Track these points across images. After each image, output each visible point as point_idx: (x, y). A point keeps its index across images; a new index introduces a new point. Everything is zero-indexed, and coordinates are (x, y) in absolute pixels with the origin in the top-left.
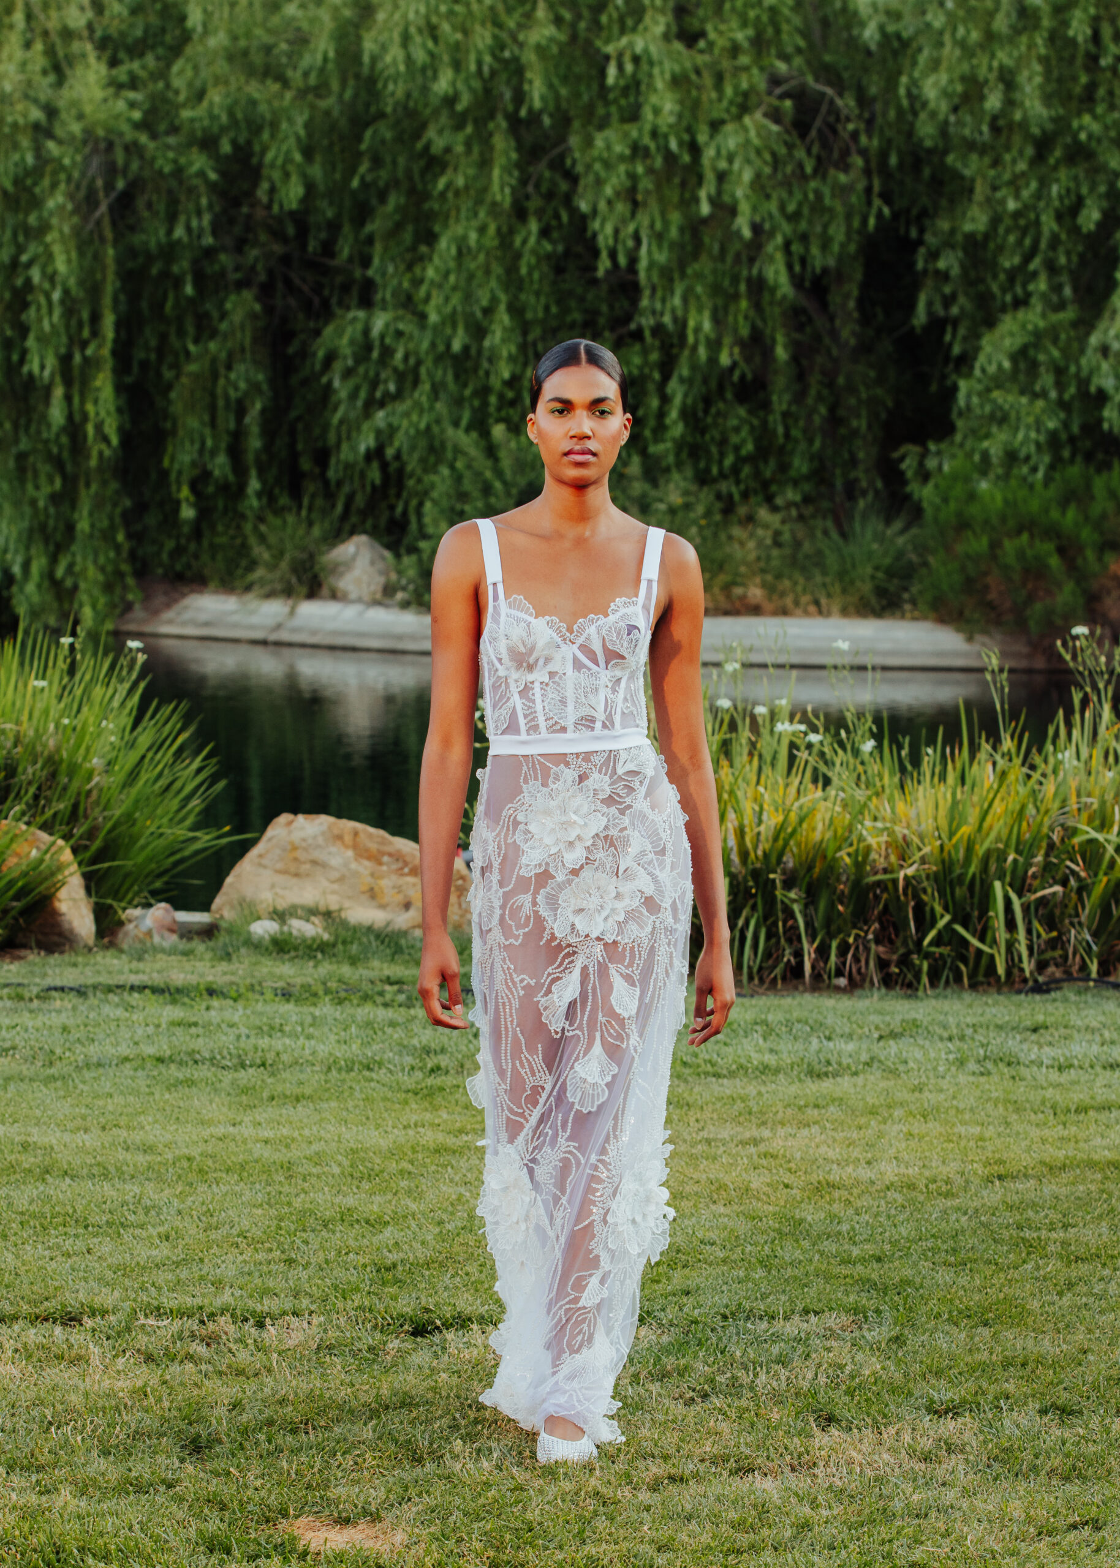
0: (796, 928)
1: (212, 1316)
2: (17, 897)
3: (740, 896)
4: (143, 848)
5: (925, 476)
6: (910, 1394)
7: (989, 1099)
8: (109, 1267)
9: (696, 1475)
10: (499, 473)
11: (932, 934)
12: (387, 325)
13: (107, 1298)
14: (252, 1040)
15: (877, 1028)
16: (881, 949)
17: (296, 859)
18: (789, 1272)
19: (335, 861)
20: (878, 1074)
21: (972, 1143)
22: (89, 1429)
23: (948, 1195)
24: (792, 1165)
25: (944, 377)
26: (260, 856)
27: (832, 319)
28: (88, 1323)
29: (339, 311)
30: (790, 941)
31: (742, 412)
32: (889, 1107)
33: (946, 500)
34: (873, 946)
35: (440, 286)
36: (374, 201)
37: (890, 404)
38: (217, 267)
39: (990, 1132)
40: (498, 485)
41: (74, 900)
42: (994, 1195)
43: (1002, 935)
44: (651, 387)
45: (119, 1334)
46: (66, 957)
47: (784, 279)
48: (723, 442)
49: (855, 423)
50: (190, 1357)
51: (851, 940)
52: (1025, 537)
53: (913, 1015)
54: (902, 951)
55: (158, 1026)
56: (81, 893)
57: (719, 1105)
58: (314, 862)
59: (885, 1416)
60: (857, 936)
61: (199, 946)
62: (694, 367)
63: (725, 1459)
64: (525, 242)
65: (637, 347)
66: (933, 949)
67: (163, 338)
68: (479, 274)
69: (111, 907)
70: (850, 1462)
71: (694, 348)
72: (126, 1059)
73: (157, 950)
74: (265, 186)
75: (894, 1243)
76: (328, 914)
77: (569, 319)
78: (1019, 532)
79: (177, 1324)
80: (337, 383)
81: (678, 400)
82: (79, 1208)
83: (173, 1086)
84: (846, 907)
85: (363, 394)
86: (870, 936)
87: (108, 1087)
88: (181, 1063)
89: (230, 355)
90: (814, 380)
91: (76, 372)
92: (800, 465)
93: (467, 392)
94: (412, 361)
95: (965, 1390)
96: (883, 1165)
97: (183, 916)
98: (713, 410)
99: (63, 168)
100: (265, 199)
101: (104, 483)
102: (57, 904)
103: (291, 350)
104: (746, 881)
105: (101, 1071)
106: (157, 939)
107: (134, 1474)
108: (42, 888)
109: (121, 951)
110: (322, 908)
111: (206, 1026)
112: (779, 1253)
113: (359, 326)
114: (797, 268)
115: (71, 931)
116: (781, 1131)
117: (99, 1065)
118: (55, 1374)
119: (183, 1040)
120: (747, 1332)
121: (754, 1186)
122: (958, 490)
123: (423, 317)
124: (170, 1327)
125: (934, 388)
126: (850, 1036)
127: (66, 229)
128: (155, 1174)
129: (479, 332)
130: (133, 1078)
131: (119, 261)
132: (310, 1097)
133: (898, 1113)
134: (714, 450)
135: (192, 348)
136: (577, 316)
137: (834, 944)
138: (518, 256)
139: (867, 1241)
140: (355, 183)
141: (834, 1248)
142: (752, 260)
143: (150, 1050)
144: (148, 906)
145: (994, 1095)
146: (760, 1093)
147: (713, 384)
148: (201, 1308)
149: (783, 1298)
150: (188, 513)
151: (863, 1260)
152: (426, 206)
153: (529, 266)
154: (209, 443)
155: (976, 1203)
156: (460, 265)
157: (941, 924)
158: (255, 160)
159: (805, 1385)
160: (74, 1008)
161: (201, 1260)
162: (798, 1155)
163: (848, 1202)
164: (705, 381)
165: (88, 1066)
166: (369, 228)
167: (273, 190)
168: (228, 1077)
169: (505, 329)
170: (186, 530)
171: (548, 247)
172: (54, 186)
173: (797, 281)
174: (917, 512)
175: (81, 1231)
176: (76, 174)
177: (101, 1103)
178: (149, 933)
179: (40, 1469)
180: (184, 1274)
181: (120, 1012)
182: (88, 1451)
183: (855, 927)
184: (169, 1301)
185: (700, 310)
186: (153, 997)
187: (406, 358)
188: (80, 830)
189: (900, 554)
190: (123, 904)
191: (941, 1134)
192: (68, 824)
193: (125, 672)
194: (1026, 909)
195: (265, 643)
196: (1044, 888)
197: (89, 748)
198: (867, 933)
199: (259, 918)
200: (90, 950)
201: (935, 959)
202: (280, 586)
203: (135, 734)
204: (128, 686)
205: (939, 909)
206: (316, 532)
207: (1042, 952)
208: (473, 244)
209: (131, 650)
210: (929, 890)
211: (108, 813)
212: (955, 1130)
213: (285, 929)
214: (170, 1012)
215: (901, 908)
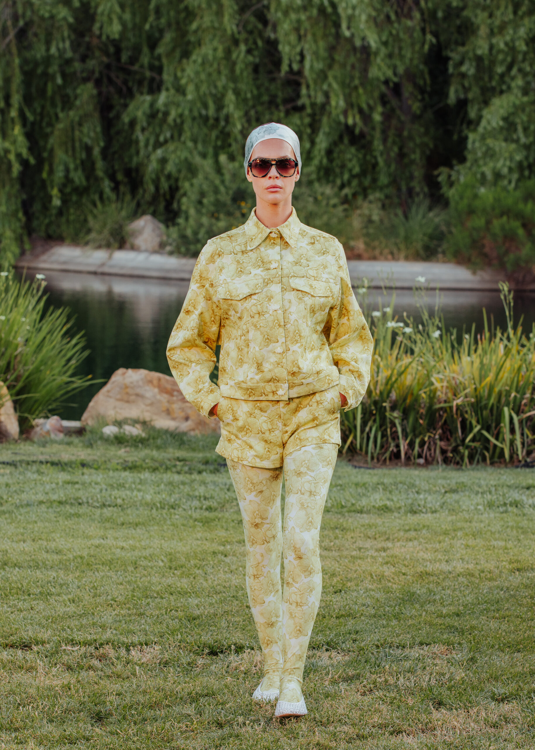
0: (396, 432)
1: (101, 645)
3: (367, 415)
4: (45, 386)
5: (451, 184)
6: (482, 690)
7: (508, 527)
8: (44, 617)
9: (371, 735)
10: (223, 182)
11: (471, 436)
13: (45, 635)
14: (109, 492)
15: (444, 487)
16: (443, 443)
17: (127, 393)
18: (410, 622)
19: (149, 394)
20: (447, 512)
21: (501, 551)
22: (40, 707)
23: (490, 579)
24: (406, 563)
25: (461, 131)
26: (108, 391)
28: (35, 648)
29: (137, 96)
30: (394, 439)
31: (353, 150)
32: (455, 530)
33: (462, 198)
34: (438, 442)
36: (157, 36)
37: (431, 145)
38: (72, 69)
39: (510, 545)
40: (222, 188)
41: (8, 415)
42: (517, 579)
43: (508, 436)
44: (306, 137)
45: (52, 654)
46: (4, 445)
48: (343, 167)
49: (413, 157)
50: (90, 668)
51: (426, 439)
52: (505, 218)
53: (462, 479)
54: (454, 445)
55: (57, 484)
56: (11, 411)
57: (363, 529)
58: (137, 395)
59: (470, 702)
60: (430, 437)
61: (75, 440)
62: (331, 127)
63: (386, 726)
64: (238, 56)
66: (471, 444)
67: (43, 107)
68: (214, 74)
69: (27, 418)
70: (454, 728)
72: (41, 502)
73: (53, 442)
74: (97, 26)
75: (465, 606)
76: (144, 423)
77: (262, 99)
78: (502, 215)
79: (83, 649)
82: (25, 584)
83: (70, 516)
84: (424, 420)
85: (152, 139)
86: (437, 437)
87: (34, 518)
88: (72, 504)
89: (81, 118)
90: (391, 133)
92: (383, 179)
94: (179, 121)
95: (512, 687)
96: (454, 563)
97: (66, 423)
98: (338, 150)
100: (97, 32)
103: (111, 115)
104: (370, 406)
105: (28, 509)
106: (53, 436)
107: (67, 733)
109: (34, 442)
110: (141, 419)
111: (83, 484)
112: (404, 611)
113: (149, 104)
115: (6, 431)
116: (398, 544)
117: (28, 505)
118: (19, 677)
119: (71, 491)
120: (390, 654)
121: (386, 574)
122: (469, 193)
124: (79, 651)
125: (455, 137)
126: (429, 491)
128: (64, 565)
130: (47, 513)
131: (21, 66)
132: (143, 524)
133: (459, 534)
134: (338, 170)
135: (60, 114)
136: (266, 98)
137: (418, 441)
138: (235, 63)
139: (450, 604)
140: (147, 26)
141: (433, 609)
143: (55, 497)
144: (47, 417)
145: (510, 524)
146: (384, 522)
147: (338, 135)
148: (95, 640)
149: (408, 636)
150: (57, 202)
151: (449, 616)
152: (187, 38)
153: (241, 69)
154: (72, 166)
155: (506, 584)
156: (204, 69)
157: (476, 430)
158: (92, 11)
159: (424, 684)
160: (11, 473)
161: (93, 614)
162: (408, 557)
163: (438, 584)
165: (22, 506)
166: (158, 51)
167: (101, 28)
168: (98, 512)
170: (54, 212)
171: (251, 59)
174: (446, 203)
175: (26, 597)
177: (31, 526)
178: (48, 432)
179: (16, 730)
180: (84, 622)
181: (35, 476)
182: (42, 719)
183: (428, 431)
184: (79, 636)
186: (52, 468)
187: (175, 120)
188: (11, 377)
189: (437, 227)
190: (34, 416)
191: (484, 546)
192: (5, 373)
193: (35, 291)
194: (521, 422)
195: (95, 273)
196: (530, 411)
197: (16, 332)
198: (435, 435)
199: (107, 425)
200: (16, 441)
201: (472, 450)
202: (104, 243)
203: (41, 324)
204: (36, 298)
205: (474, 422)
206: (124, 213)
207: (529, 446)
208: (210, 57)
209: (38, 279)
210: (469, 412)
211: (26, 368)
212: (491, 543)
213: (122, 431)
214: (63, 476)
215: (454, 421)
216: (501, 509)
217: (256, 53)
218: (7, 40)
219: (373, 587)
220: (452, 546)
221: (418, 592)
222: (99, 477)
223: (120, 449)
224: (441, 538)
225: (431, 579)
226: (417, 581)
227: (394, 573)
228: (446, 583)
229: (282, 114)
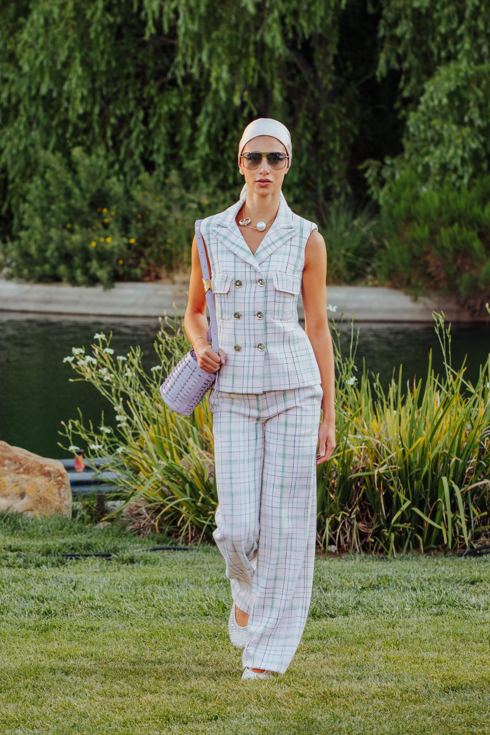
5: (382, 183)
10: (77, 182)
11: (399, 514)
15: (360, 581)
16: (361, 525)
20: (362, 615)
21: (432, 665)
23: (416, 702)
27: (315, 72)
33: (397, 200)
35: (31, 46)
37: (356, 132)
39: (444, 656)
40: (76, 191)
42: (450, 702)
43: (448, 515)
44: (185, 120)
47: (279, 41)
49: (331, 145)
51: (339, 519)
52: (456, 226)
53: (385, 572)
54: (376, 526)
60: (344, 516)
62: (216, 106)
64: (93, 14)
65: (175, 92)
66: (398, 525)
68: (60, 37)
71: (217, 92)
77: (126, 71)
78: (451, 223)
81: (204, 129)
84: (337, 495)
86: (353, 516)
93: (54, 123)
94: (14, 100)
98: (230, 137)
114: (290, 35)
122: (407, 193)
123: (20, 68)
125: (388, 121)
126: (341, 588)
129: (60, 79)
133: (378, 643)
136: (132, 69)
137: (328, 521)
138: (89, 24)
142: (257, 29)
147: (230, 117)
153: (96, 31)
155: (437, 708)
156: (47, 32)
157: (405, 506)
164: (224, 116)
169: (79, 78)
171: (110, 19)
173: (291, 45)
174: (376, 209)
183: (342, 509)
185: (220, 65)
187: (9, 99)
189: (364, 239)
191: (410, 658)
194: (465, 496)
196: (477, 481)
198: (350, 514)
201: (400, 533)
205: (402, 497)
207: (476, 527)
208: (56, 15)
210: (396, 483)
212: (420, 655)
215: (375, 496)
216: (435, 610)
219: (260, 713)
220: (366, 658)
221: (319, 718)
224: (354, 648)
225: (337, 701)
226: (318, 704)
227: (288, 695)
228: (358, 707)
229: (153, 91)
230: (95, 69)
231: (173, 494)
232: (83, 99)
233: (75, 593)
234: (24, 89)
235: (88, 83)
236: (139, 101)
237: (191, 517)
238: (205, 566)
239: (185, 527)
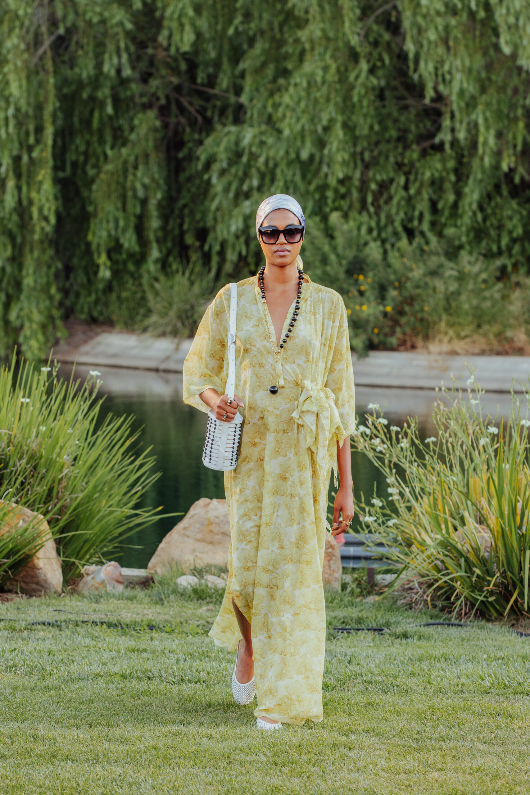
2: (7, 556)
4: (99, 521)
10: (334, 248)
12: (254, 137)
17: (211, 531)
26: (185, 529)
29: (218, 127)
31: (514, 204)
35: (294, 110)
36: (245, 46)
38: (129, 93)
40: (333, 257)
41: (49, 559)
44: (448, 186)
46: (43, 600)
48: (500, 227)
55: (119, 652)
56: (53, 553)
58: (224, 534)
61: (140, 593)
64: (357, 77)
65: (438, 156)
67: (88, 144)
68: (322, 101)
69: (74, 563)
71: (482, 157)
72: (98, 676)
73: (109, 596)
74: (164, 34)
77: (387, 135)
80: (214, 180)
85: (234, 187)
89: (137, 158)
91: (24, 169)
93: (312, 187)
94: (271, 164)
97: (127, 572)
98: (494, 203)
99: (17, 16)
100: (165, 43)
101: (44, 251)
102: (36, 561)
103: (181, 155)
106: (109, 588)
108: (25, 550)
109: (83, 597)
111: (153, 652)
113: (233, 138)
115: (46, 581)
117: (80, 679)
123: (279, 132)
127: (19, 63)
129: (321, 144)
131: (58, 88)
134: (493, 233)
135: (109, 152)
136: (393, 133)
138: (352, 87)
140: (231, 31)
143: (116, 669)
144: (102, 563)
150: (105, 273)
152: (283, 50)
153: (359, 94)
154: (122, 223)
156: (309, 94)
158: (158, 14)
160: (54, 637)
165: (72, 681)
166: (242, 66)
167: (170, 36)
169: (340, 142)
171: (374, 81)
172: (11, 30)
176: (27, 23)
178: (103, 583)
181: (88, 641)
186: (109, 631)
187: (267, 163)
188: (54, 507)
190: (83, 562)
192: (45, 503)
193: (87, 394)
195: (157, 370)
197: (61, 448)
199: (183, 574)
200: (60, 595)
202: (169, 329)
203: (95, 437)
204: (88, 403)
206: (196, 289)
208: (319, 79)
209: (92, 377)
211: (74, 496)
213: (203, 581)
214: (125, 642)
217: (380, 73)
218: (40, 52)
222: (173, 643)
223: (201, 606)
229: (415, 156)
230: (357, 133)
231: (447, 569)
232: (344, 163)
233: (350, 667)
234: (282, 153)
235: (349, 148)
236: (399, 166)
237: (466, 593)
238: (481, 643)
239: (459, 602)
